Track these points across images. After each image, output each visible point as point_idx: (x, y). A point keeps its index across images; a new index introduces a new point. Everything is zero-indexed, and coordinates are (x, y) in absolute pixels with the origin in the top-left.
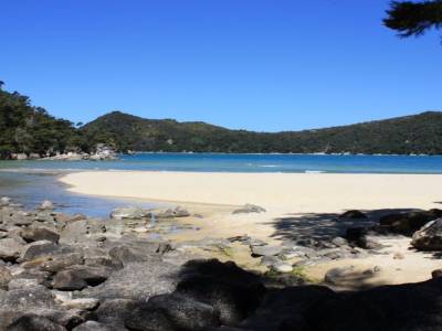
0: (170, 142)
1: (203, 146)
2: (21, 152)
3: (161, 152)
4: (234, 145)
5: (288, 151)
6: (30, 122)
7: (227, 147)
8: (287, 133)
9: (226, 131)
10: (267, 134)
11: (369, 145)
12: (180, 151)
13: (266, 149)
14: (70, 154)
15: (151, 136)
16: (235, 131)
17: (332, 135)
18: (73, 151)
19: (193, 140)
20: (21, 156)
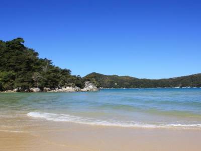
0: (116, 84)
1: (129, 86)
2: (36, 87)
3: (112, 88)
4: (142, 85)
5: (164, 87)
6: (45, 69)
7: (139, 86)
8: (163, 79)
9: (138, 79)
10: (155, 80)
11: (198, 84)
12: (120, 87)
13: (155, 86)
14: (68, 88)
15: (108, 82)
16: (142, 79)
17: (182, 79)
18: (70, 86)
19: (125, 83)
20: (35, 90)
